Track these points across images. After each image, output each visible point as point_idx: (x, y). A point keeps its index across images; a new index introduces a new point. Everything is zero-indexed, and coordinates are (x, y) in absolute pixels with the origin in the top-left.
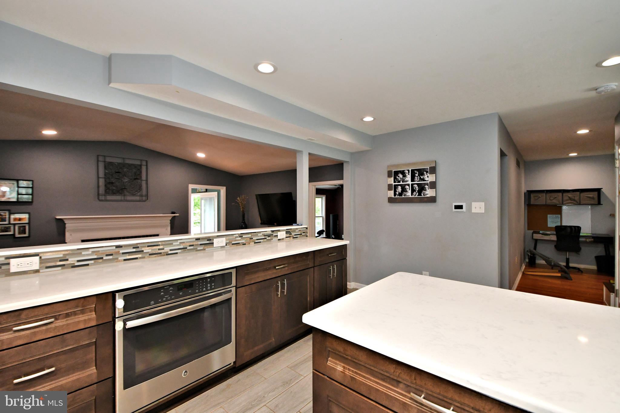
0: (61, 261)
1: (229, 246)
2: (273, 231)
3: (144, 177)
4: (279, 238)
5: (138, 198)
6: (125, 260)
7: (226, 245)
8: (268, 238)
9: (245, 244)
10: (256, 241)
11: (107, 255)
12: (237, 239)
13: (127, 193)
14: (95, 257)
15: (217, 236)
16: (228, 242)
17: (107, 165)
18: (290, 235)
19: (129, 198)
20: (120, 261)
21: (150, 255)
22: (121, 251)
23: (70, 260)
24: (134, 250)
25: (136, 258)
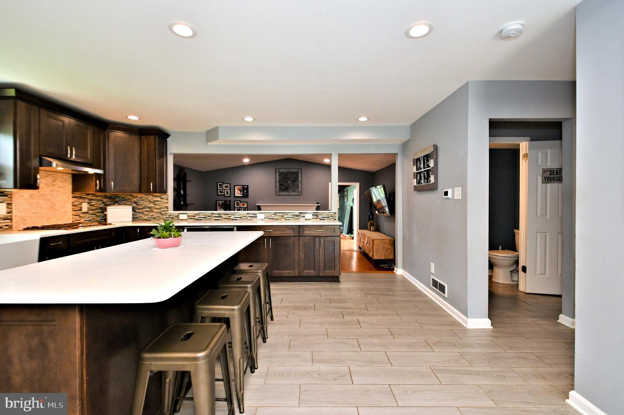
0: (193, 217)
1: (266, 219)
2: (300, 213)
3: (300, 180)
4: (306, 218)
5: (296, 193)
6: (215, 220)
7: (265, 218)
8: (296, 217)
9: (278, 219)
10: (287, 218)
11: (208, 217)
12: (272, 215)
13: (291, 191)
14: (204, 217)
15: (259, 213)
16: (266, 217)
17: (281, 174)
18: (317, 217)
19: (292, 193)
20: (213, 220)
21: (225, 219)
22: (214, 216)
23: (196, 217)
24: (218, 216)
25: (219, 220)
